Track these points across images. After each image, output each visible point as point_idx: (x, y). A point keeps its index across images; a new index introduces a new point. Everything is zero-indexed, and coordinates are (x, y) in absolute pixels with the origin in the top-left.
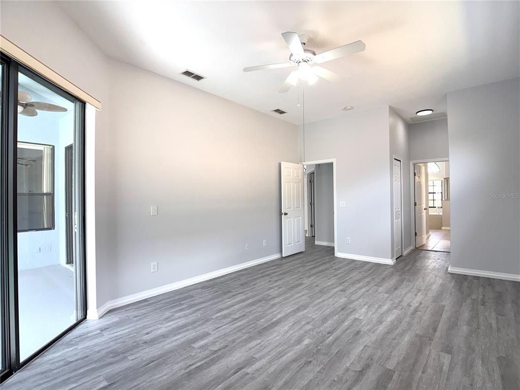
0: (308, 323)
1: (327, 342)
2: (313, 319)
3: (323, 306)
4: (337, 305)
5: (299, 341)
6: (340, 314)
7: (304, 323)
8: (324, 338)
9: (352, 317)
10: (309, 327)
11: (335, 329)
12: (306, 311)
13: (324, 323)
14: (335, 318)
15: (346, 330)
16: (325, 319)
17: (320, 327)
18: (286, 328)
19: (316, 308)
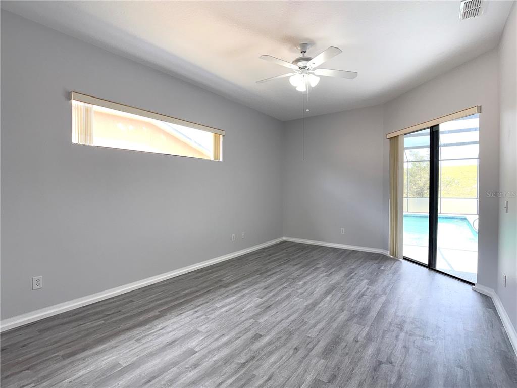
0: (301, 293)
1: (288, 284)
2: (298, 296)
3: (288, 310)
4: (273, 312)
5: (305, 283)
6: (273, 302)
7: (305, 293)
8: (290, 285)
9: (265, 299)
10: (300, 291)
11: (281, 290)
12: (306, 304)
13: (289, 294)
14: (280, 298)
15: (273, 290)
16: (288, 296)
17: (292, 291)
18: (317, 290)
19: (295, 308)
